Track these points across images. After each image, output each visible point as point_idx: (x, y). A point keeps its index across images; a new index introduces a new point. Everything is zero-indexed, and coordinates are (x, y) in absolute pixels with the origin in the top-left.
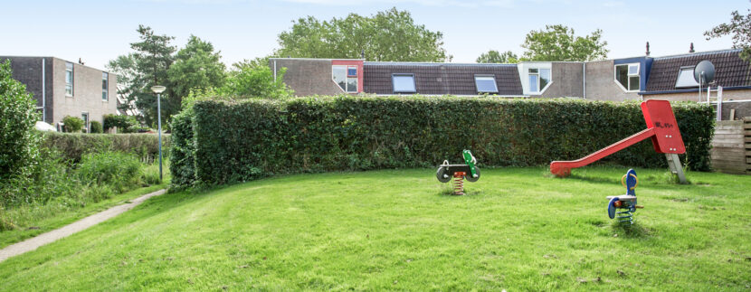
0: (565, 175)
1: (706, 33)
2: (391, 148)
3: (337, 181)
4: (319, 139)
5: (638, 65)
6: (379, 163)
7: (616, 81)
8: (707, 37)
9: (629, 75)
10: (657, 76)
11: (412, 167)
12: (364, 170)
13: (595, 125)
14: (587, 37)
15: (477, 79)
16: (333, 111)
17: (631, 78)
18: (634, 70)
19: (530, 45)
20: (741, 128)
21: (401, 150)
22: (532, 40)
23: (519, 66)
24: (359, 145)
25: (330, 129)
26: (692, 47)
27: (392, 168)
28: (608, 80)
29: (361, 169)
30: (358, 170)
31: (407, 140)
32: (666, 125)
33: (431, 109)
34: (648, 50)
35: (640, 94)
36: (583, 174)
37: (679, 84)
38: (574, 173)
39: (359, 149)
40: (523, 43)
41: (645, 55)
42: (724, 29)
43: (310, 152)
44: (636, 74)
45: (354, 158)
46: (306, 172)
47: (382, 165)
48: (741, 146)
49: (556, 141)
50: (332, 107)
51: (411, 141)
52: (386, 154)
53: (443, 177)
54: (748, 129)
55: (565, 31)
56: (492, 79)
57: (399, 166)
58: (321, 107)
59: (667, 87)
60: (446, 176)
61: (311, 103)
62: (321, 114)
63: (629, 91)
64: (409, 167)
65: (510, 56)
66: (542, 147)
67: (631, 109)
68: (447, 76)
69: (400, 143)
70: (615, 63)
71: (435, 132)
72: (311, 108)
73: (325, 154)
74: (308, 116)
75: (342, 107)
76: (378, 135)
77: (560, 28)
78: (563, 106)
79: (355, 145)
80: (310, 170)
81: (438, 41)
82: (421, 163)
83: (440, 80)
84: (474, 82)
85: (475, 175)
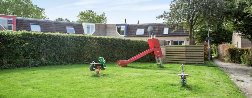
0: (125, 66)
1: (157, 17)
2: (49, 56)
3: (33, 72)
4: (12, 52)
5: (124, 26)
6: (44, 63)
7: (117, 31)
8: (157, 18)
9: (121, 30)
10: (131, 30)
11: (59, 64)
12: (37, 66)
13: (126, 47)
14: (100, 15)
15: (67, 28)
16: (20, 38)
17: (122, 31)
18: (123, 28)
19: (80, 17)
20: (165, 49)
21: (54, 57)
22: (81, 15)
23: (83, 24)
24: (34, 55)
25: (18, 47)
26: (138, 22)
27: (50, 65)
28: (114, 31)
29: (35, 66)
30: (33, 67)
31: (57, 52)
32: (157, 47)
33: (67, 39)
34: (126, 22)
35: (125, 37)
36: (131, 65)
37: (137, 34)
38: (128, 65)
39: (33, 57)
40: (78, 16)
41: (125, 23)
42: (161, 17)
43: (7, 58)
44: (124, 29)
45: (31, 61)
46: (5, 68)
47: (45, 64)
48: (165, 54)
49: (113, 53)
50: (20, 36)
51: (58, 53)
52: (47, 59)
53: (93, 69)
54: (167, 49)
55: (93, 12)
56: (73, 28)
57: (53, 64)
58: (13, 36)
59: (133, 35)
60: (94, 68)
61: (8, 34)
62: (14, 40)
63: (121, 35)
64: (58, 64)
65: (67, 20)
66: (108, 55)
67: (137, 41)
68: (54, 26)
69: (53, 54)
70: (117, 26)
71: (68, 49)
72: (8, 36)
73: (15, 59)
74: (6, 40)
75: (25, 37)
76: (43, 50)
77: (91, 11)
78: (116, 40)
79: (31, 55)
80: (7, 67)
81: (43, 12)
82: (63, 62)
83: (52, 27)
84: (66, 29)
85: (104, 68)
